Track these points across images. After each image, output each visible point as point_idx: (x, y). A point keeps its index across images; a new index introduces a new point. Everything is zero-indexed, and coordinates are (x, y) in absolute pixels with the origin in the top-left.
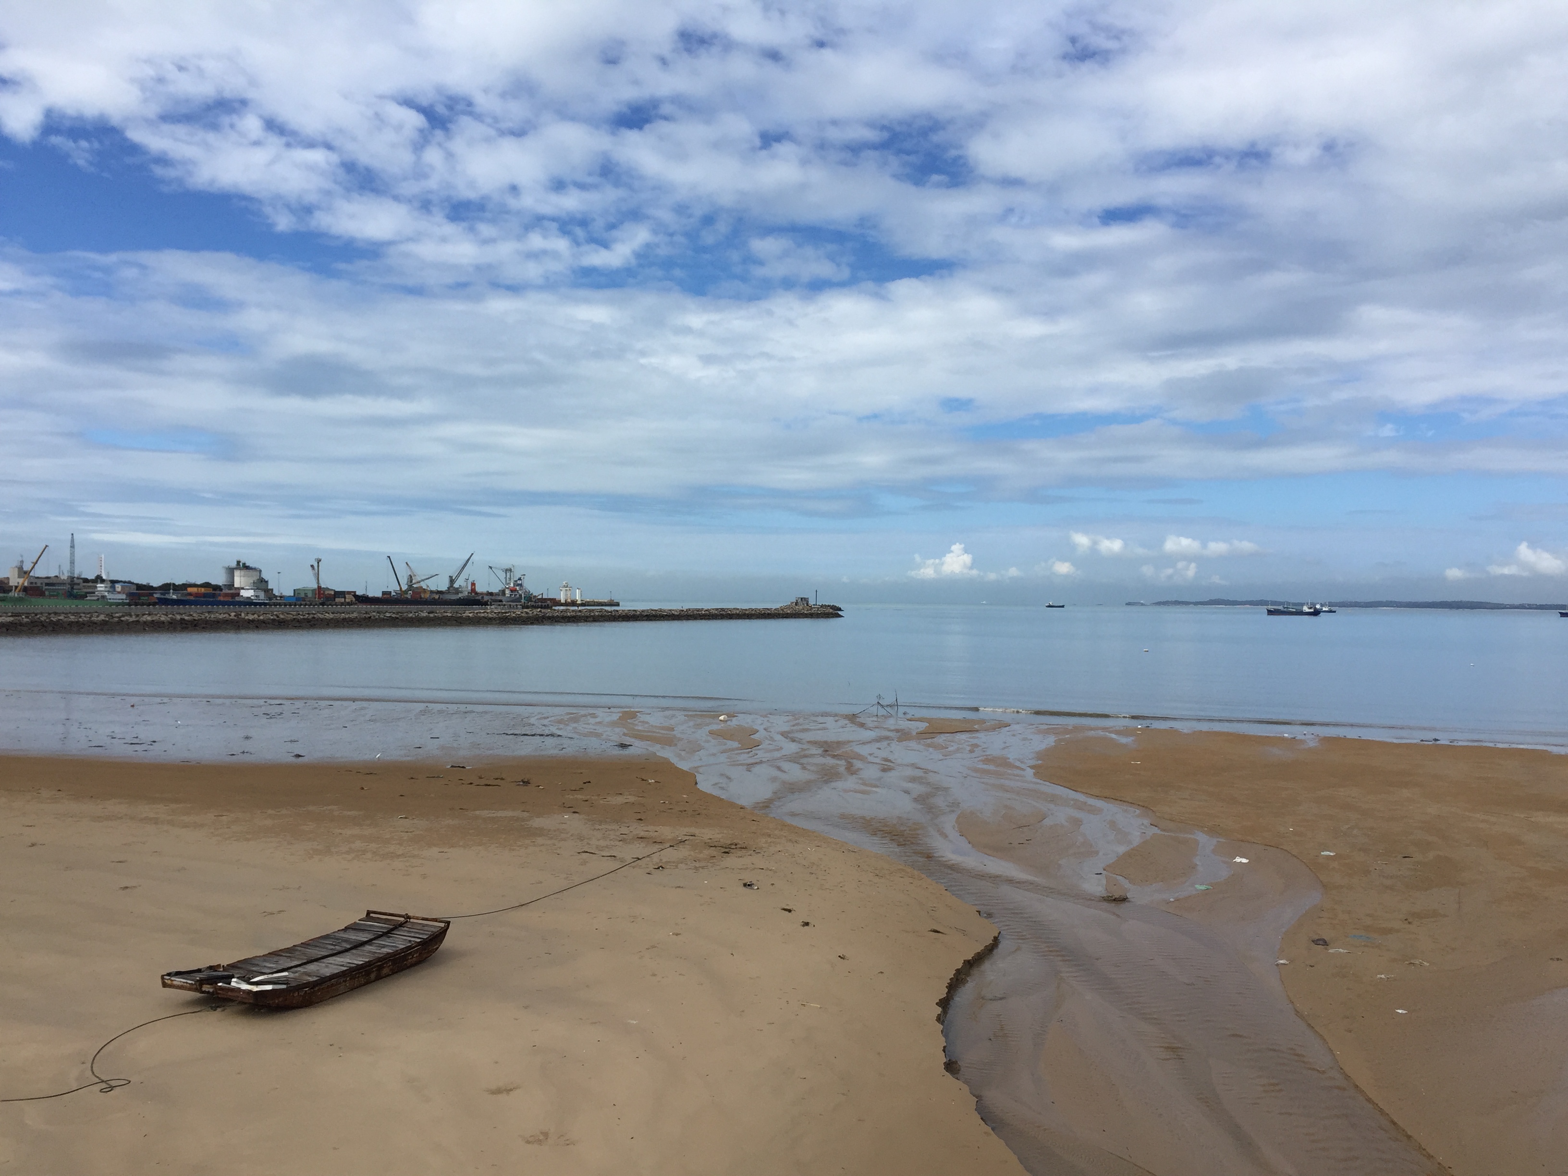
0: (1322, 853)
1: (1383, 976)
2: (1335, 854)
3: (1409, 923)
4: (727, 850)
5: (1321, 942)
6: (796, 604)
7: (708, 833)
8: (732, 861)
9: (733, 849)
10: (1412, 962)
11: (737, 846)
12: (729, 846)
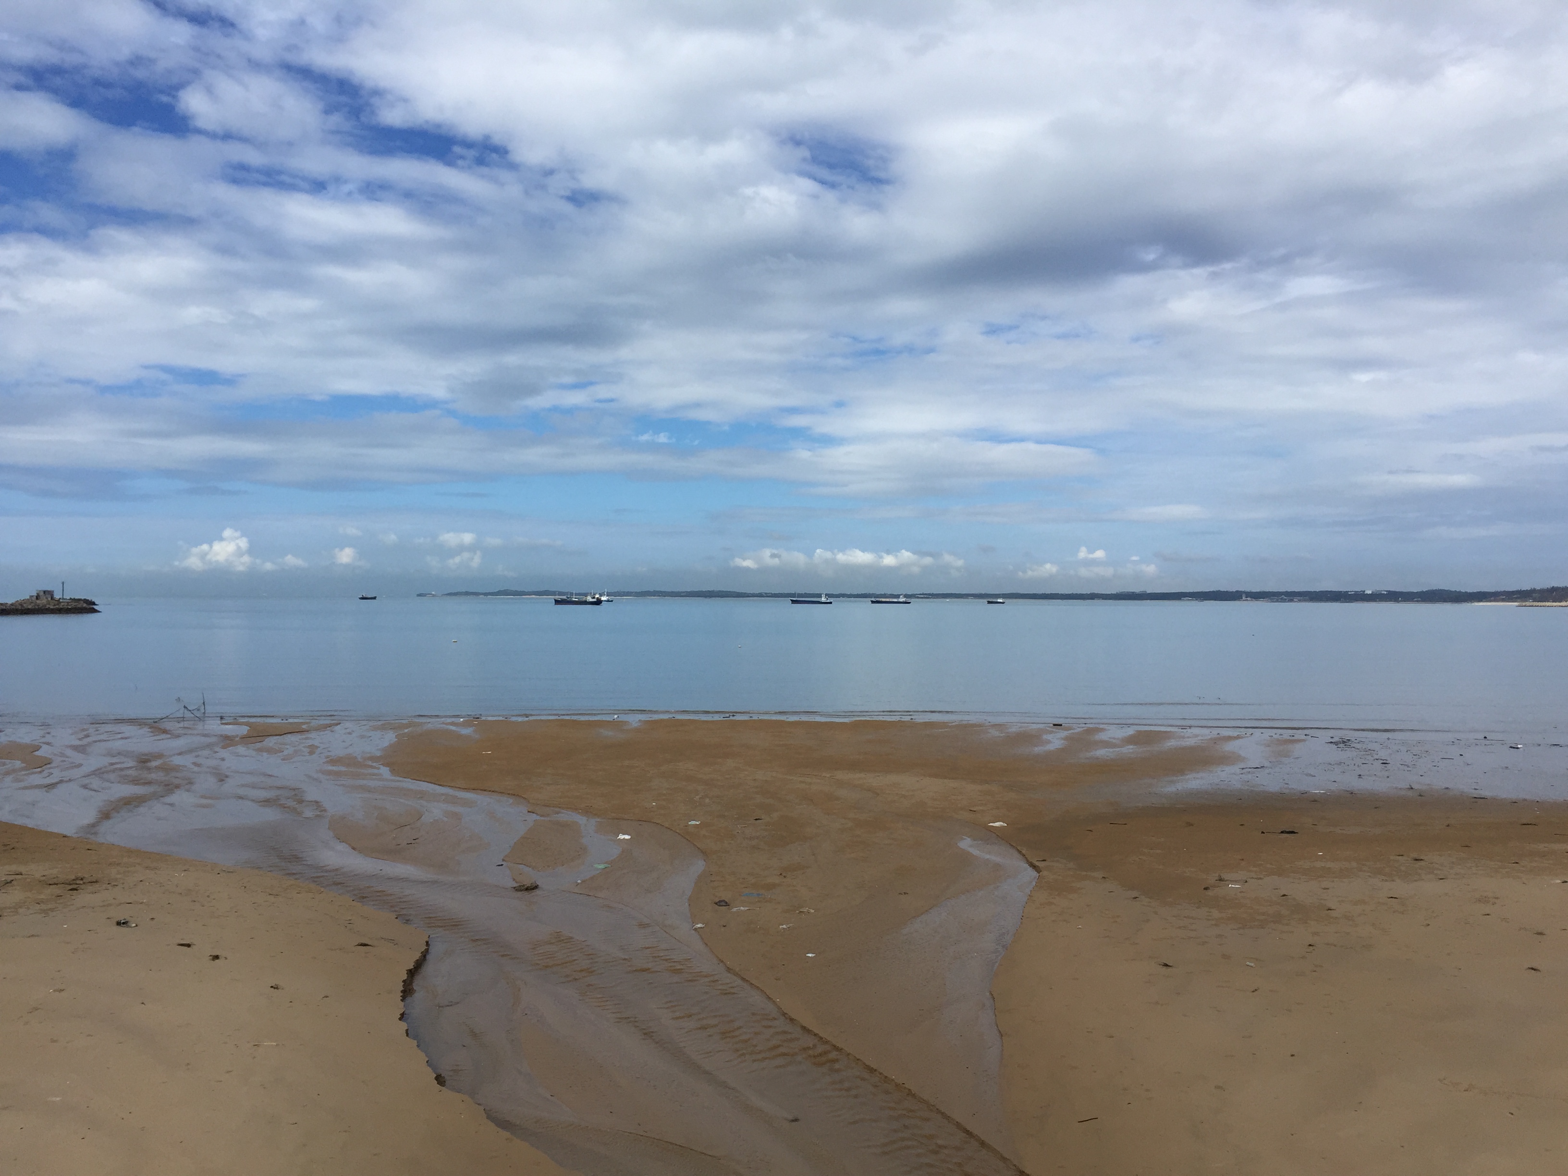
0: (689, 823)
1: (784, 926)
2: (700, 822)
3: (785, 877)
4: (74, 885)
5: (723, 903)
6: (38, 597)
7: (37, 870)
8: (84, 897)
9: (81, 884)
10: (801, 910)
11: (84, 881)
12: (74, 882)
